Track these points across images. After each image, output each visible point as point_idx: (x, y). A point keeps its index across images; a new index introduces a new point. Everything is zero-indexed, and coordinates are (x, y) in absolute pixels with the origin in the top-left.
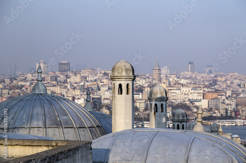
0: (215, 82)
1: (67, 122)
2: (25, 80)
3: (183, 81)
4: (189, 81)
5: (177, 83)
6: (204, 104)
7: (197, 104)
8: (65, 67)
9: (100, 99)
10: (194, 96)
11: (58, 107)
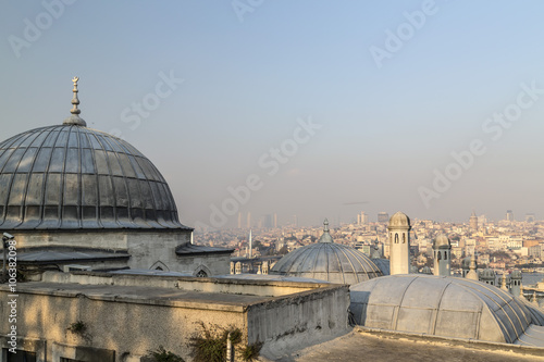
0: (536, 230)
1: (347, 267)
2: (348, 230)
3: (501, 229)
4: (507, 229)
5: (494, 231)
6: (524, 252)
7: (516, 251)
8: (384, 218)
9: (417, 247)
10: (513, 244)
11: (340, 254)
